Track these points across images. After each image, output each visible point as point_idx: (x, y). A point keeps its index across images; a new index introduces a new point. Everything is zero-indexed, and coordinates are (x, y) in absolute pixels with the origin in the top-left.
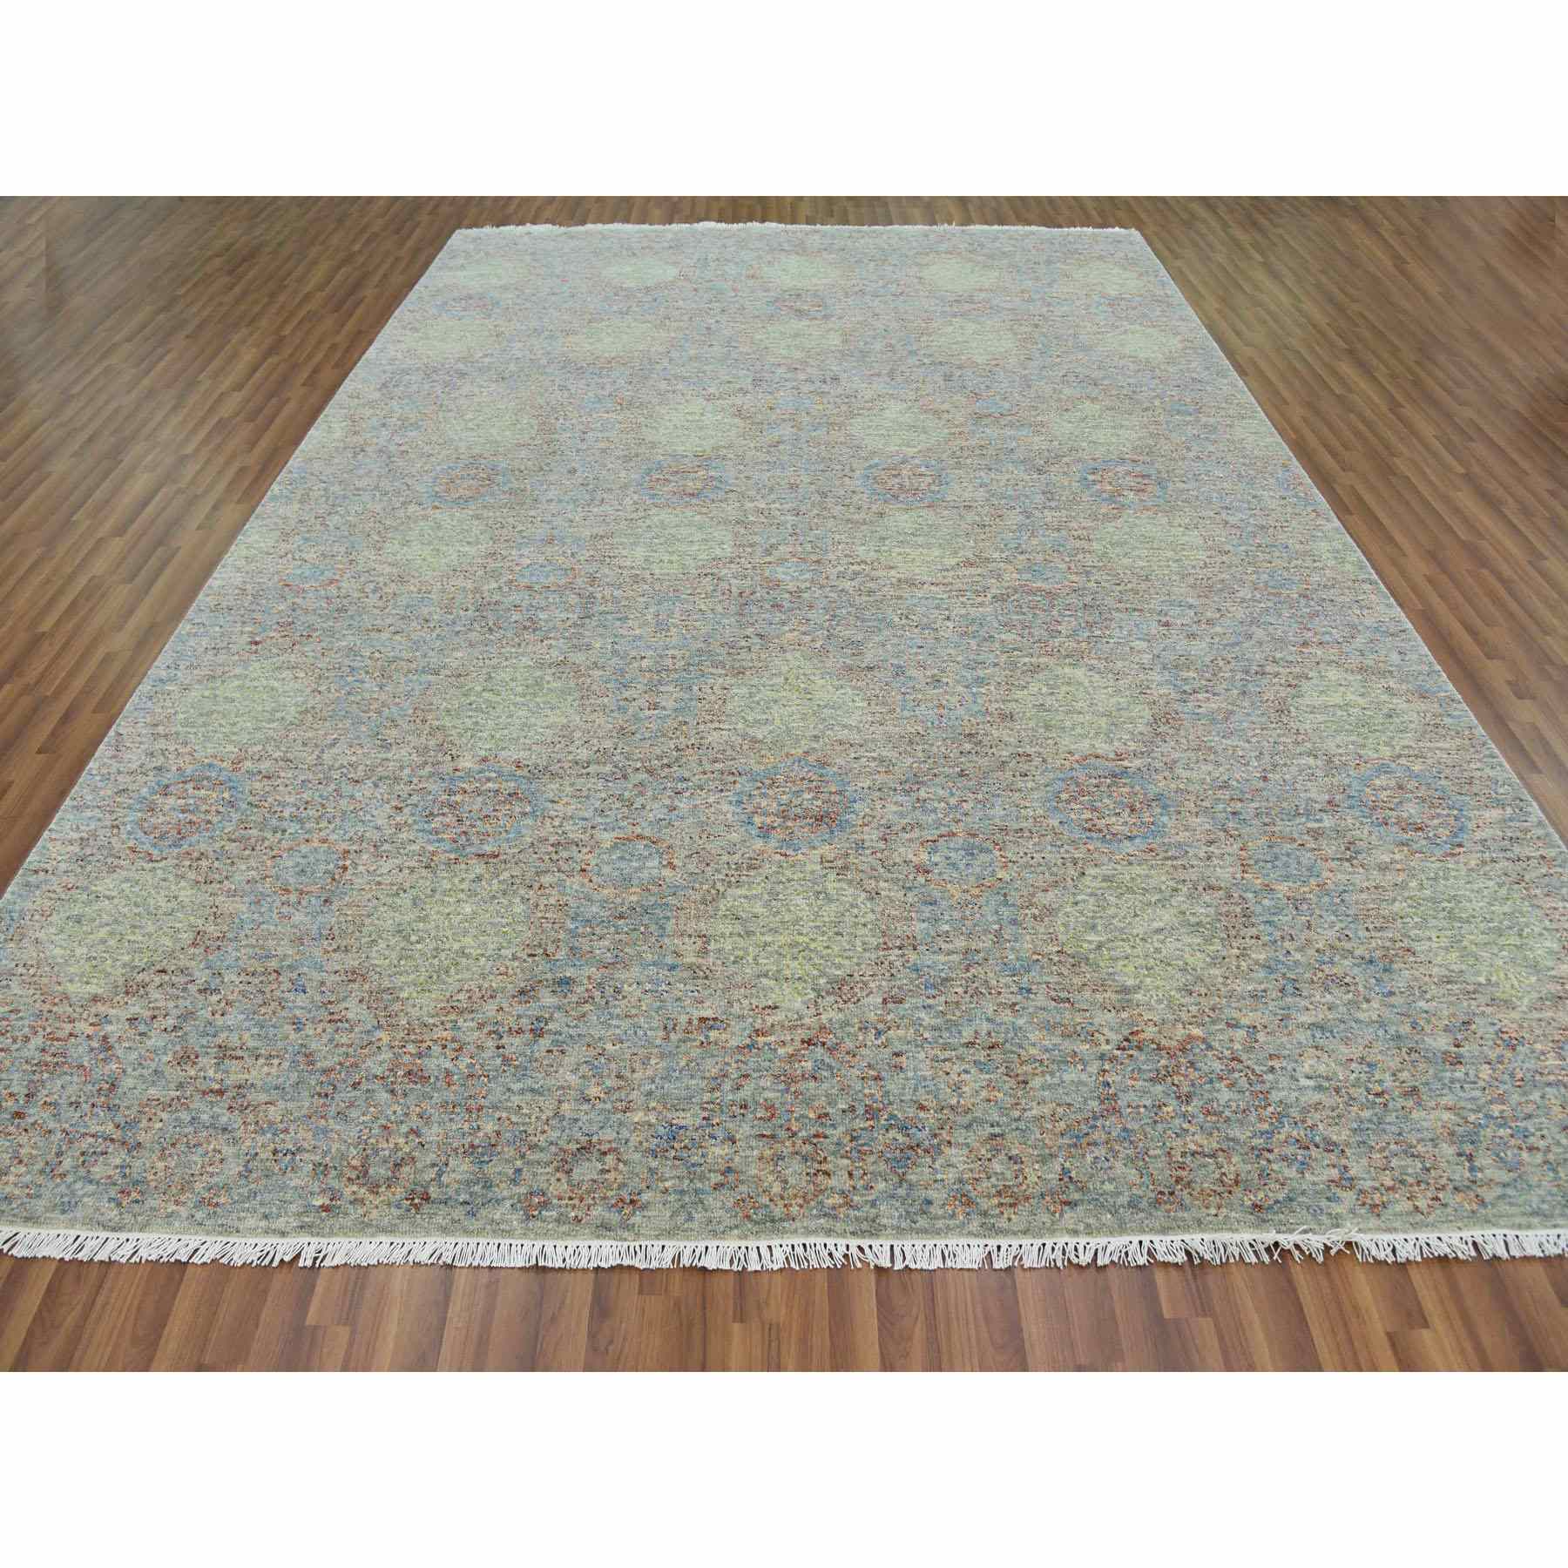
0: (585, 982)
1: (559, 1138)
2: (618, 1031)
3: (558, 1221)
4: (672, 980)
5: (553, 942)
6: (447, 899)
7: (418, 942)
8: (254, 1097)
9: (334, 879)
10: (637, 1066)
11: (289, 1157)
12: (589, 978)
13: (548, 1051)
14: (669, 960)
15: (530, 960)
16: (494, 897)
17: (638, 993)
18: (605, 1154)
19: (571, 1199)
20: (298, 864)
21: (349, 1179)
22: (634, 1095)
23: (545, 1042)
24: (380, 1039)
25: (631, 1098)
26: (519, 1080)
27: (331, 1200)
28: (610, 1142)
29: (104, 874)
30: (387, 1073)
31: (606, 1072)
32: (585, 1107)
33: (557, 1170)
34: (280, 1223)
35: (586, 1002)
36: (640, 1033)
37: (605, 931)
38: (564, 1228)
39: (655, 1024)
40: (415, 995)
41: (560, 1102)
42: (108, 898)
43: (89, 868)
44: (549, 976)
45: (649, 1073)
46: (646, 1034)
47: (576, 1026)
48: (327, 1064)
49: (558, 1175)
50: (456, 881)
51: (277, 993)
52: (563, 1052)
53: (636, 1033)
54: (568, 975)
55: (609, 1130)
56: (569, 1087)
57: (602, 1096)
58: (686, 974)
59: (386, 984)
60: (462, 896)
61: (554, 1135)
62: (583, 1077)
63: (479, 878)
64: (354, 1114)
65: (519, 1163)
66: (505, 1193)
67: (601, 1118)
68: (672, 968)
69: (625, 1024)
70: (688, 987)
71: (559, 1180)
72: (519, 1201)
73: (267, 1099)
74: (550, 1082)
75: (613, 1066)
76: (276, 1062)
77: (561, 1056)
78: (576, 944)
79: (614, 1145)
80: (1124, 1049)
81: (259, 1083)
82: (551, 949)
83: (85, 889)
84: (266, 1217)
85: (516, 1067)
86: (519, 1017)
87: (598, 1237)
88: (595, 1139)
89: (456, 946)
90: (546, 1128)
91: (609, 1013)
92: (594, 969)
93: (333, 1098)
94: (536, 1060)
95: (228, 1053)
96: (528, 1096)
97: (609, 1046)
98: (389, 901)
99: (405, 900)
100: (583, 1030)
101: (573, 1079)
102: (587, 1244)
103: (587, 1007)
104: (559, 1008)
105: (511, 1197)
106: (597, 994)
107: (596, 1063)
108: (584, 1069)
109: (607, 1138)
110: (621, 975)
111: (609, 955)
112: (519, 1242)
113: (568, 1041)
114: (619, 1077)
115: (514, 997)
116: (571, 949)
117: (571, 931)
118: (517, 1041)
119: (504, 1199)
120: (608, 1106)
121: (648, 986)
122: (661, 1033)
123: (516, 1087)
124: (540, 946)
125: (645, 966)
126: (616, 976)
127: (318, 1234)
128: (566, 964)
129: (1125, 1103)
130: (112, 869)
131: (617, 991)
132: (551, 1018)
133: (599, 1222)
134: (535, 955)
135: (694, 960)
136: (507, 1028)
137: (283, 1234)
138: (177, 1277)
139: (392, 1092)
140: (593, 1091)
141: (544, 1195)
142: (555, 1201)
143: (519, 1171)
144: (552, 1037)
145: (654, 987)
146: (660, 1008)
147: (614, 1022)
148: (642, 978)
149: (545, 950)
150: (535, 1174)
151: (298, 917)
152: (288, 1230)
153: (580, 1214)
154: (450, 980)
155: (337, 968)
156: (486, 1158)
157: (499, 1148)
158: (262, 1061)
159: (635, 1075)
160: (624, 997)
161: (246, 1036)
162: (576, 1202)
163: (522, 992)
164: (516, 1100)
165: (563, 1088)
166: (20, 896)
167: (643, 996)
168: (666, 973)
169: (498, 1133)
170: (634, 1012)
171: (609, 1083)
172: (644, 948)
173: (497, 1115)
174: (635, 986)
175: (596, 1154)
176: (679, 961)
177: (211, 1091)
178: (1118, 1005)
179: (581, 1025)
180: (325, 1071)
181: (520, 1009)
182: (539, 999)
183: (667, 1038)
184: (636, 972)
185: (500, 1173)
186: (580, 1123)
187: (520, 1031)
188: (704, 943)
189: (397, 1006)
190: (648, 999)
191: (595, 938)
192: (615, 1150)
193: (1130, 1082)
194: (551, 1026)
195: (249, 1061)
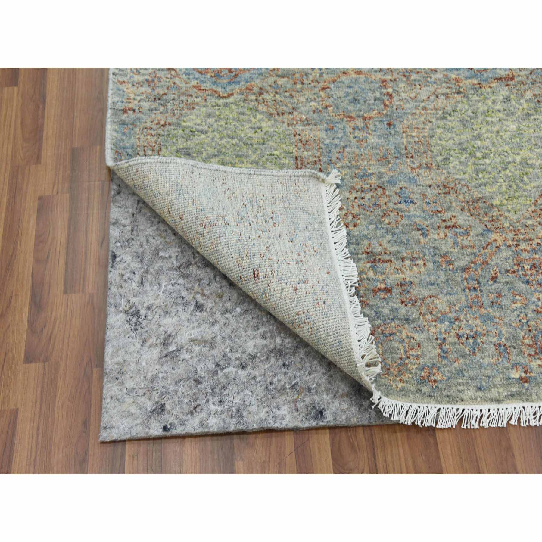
6: (489, 119)
7: (484, 157)
8: (417, 292)
9: (385, 105)
11: (471, 341)
16: (528, 115)
20: (348, 94)
21: (530, 355)
24: (495, 240)
27: (525, 372)
29: (186, 111)
30: (516, 268)
34: (494, 393)
40: (505, 202)
42: (202, 132)
43: (169, 106)
48: (462, 263)
50: (489, 102)
51: (391, 205)
59: (476, 195)
60: (501, 115)
63: (507, 100)
64: (505, 302)
73: (430, 293)
76: (421, 262)
81: (416, 281)
83: (178, 125)
84: (479, 389)
89: (518, 159)
93: (481, 291)
95: (378, 257)
98: (441, 123)
99: (453, 122)
127: (527, 400)
130: (192, 107)
137: (499, 401)
138: (432, 441)
139: (528, 282)
151: (373, 140)
152: (502, 398)
154: (528, 188)
155: (429, 183)
158: (408, 263)
161: (384, 242)
166: (124, 134)
177: (380, 289)
180: (465, 269)
189: (495, 213)
195: (397, 264)
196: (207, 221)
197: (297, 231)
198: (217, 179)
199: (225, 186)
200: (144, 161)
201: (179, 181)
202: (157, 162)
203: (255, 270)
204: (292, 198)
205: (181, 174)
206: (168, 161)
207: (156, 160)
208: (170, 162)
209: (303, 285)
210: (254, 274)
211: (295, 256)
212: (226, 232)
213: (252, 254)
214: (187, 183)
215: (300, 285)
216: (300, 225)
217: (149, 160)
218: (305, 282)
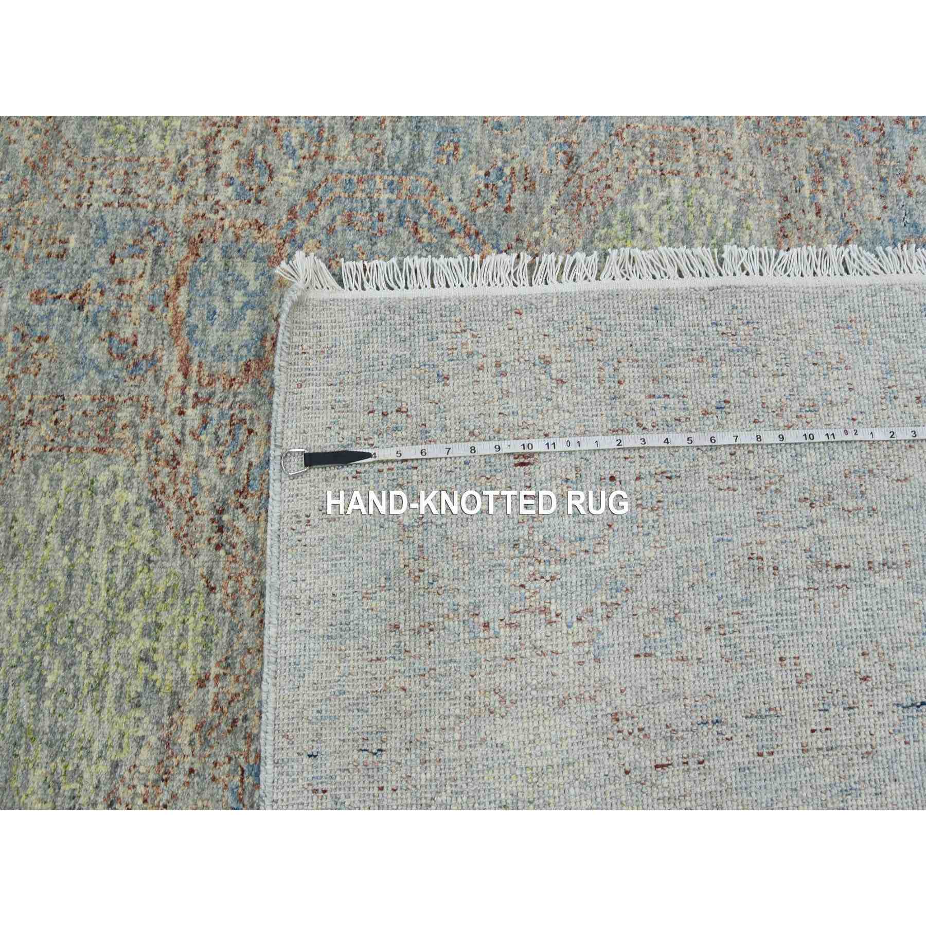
196: (411, 566)
197: (416, 361)
198: (299, 537)
199: (315, 520)
200: (271, 717)
201: (321, 632)
202: (275, 685)
203: (516, 461)
204: (332, 365)
205: (303, 627)
206: (273, 660)
207: (272, 688)
208: (276, 653)
209: (553, 366)
210: (522, 464)
211: (485, 376)
212: (439, 522)
213: (488, 468)
214: (326, 614)
215: (554, 372)
216: (399, 353)
217: (271, 705)
218: (548, 363)
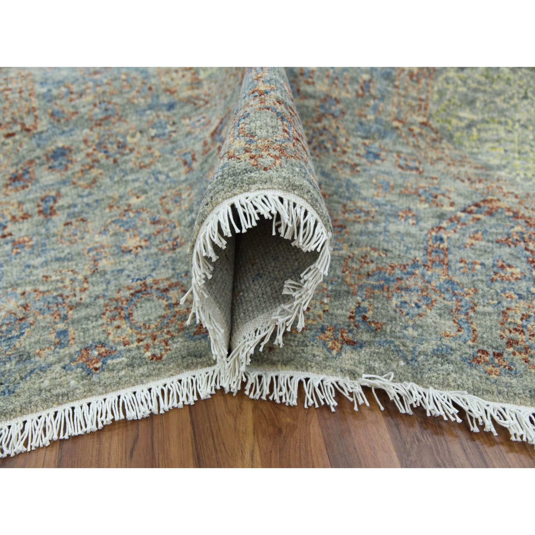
0: (82, 146)
1: (106, 290)
2: (137, 184)
3: (131, 365)
4: (175, 119)
5: (28, 113)
10: (170, 206)
12: (85, 141)
13: (67, 224)
14: (165, 99)
15: (10, 141)
17: (145, 142)
18: (166, 290)
19: (139, 340)
22: (177, 231)
23: (60, 218)
25: (175, 235)
26: (39, 255)
28: (167, 279)
31: (139, 223)
32: (128, 257)
33: (113, 318)
35: (91, 167)
36: (162, 177)
37: (83, 87)
38: (143, 370)
39: (173, 164)
41: (95, 261)
44: (39, 152)
45: (185, 205)
46: (168, 177)
47: (90, 194)
49: (116, 323)
52: (83, 220)
53: (157, 179)
54: (60, 145)
55: (163, 270)
56: (103, 247)
57: (143, 244)
58: (187, 109)
61: (99, 289)
62: (115, 234)
65: (61, 326)
66: (51, 359)
67: (150, 261)
68: (171, 107)
69: (143, 175)
70: (193, 119)
71: (118, 327)
72: (73, 360)
74: (78, 247)
75: (145, 215)
77: (83, 224)
78: (56, 108)
79: (174, 281)
80: (471, 212)
82: (29, 122)
85: (32, 246)
86: (20, 203)
87: (188, 367)
88: (149, 281)
90: (86, 285)
91: (122, 170)
92: (86, 131)
94: (54, 235)
96: (56, 266)
97: (134, 201)
100: (98, 195)
101: (105, 239)
102: (175, 379)
103: (95, 172)
104: (64, 183)
105: (60, 360)
106: (100, 155)
107: (125, 219)
108: (113, 228)
109: (163, 276)
110: (120, 128)
111: (97, 110)
112: (84, 402)
113: (86, 209)
114: (155, 222)
115: (7, 186)
116: (52, 115)
117: (44, 96)
118: (26, 225)
119: (50, 365)
120: (154, 250)
121: (153, 132)
122: (183, 169)
123: (37, 261)
124: (14, 121)
125: (140, 112)
126: (115, 130)
128: (54, 134)
129: (458, 258)
131: (122, 146)
132: (59, 194)
133: (184, 353)
134: (12, 135)
135: (190, 93)
136: (9, 218)
140: (131, 242)
141: (103, 345)
142: (121, 348)
143: (64, 332)
144: (67, 211)
145: (161, 131)
146: (173, 149)
147: (130, 177)
148: (144, 125)
149: (23, 125)
150: (85, 331)
153: (157, 352)
156: (14, 333)
157: (31, 320)
159: (172, 215)
160: (132, 150)
162: (150, 341)
163: (15, 179)
164: (40, 273)
165: (95, 249)
167: (151, 143)
168: (167, 113)
169: (25, 307)
170: (147, 161)
171: (146, 231)
172: (134, 93)
173: (19, 291)
174: (138, 135)
175: (155, 294)
176: (175, 98)
178: (473, 178)
179: (95, 191)
181: (19, 196)
182: (37, 181)
183: (190, 170)
184: (133, 121)
185: (38, 342)
186: (126, 272)
187: (25, 217)
188: (194, 74)
190: (157, 144)
191: (73, 96)
192: (177, 284)
193: (469, 241)
194: (61, 202)
